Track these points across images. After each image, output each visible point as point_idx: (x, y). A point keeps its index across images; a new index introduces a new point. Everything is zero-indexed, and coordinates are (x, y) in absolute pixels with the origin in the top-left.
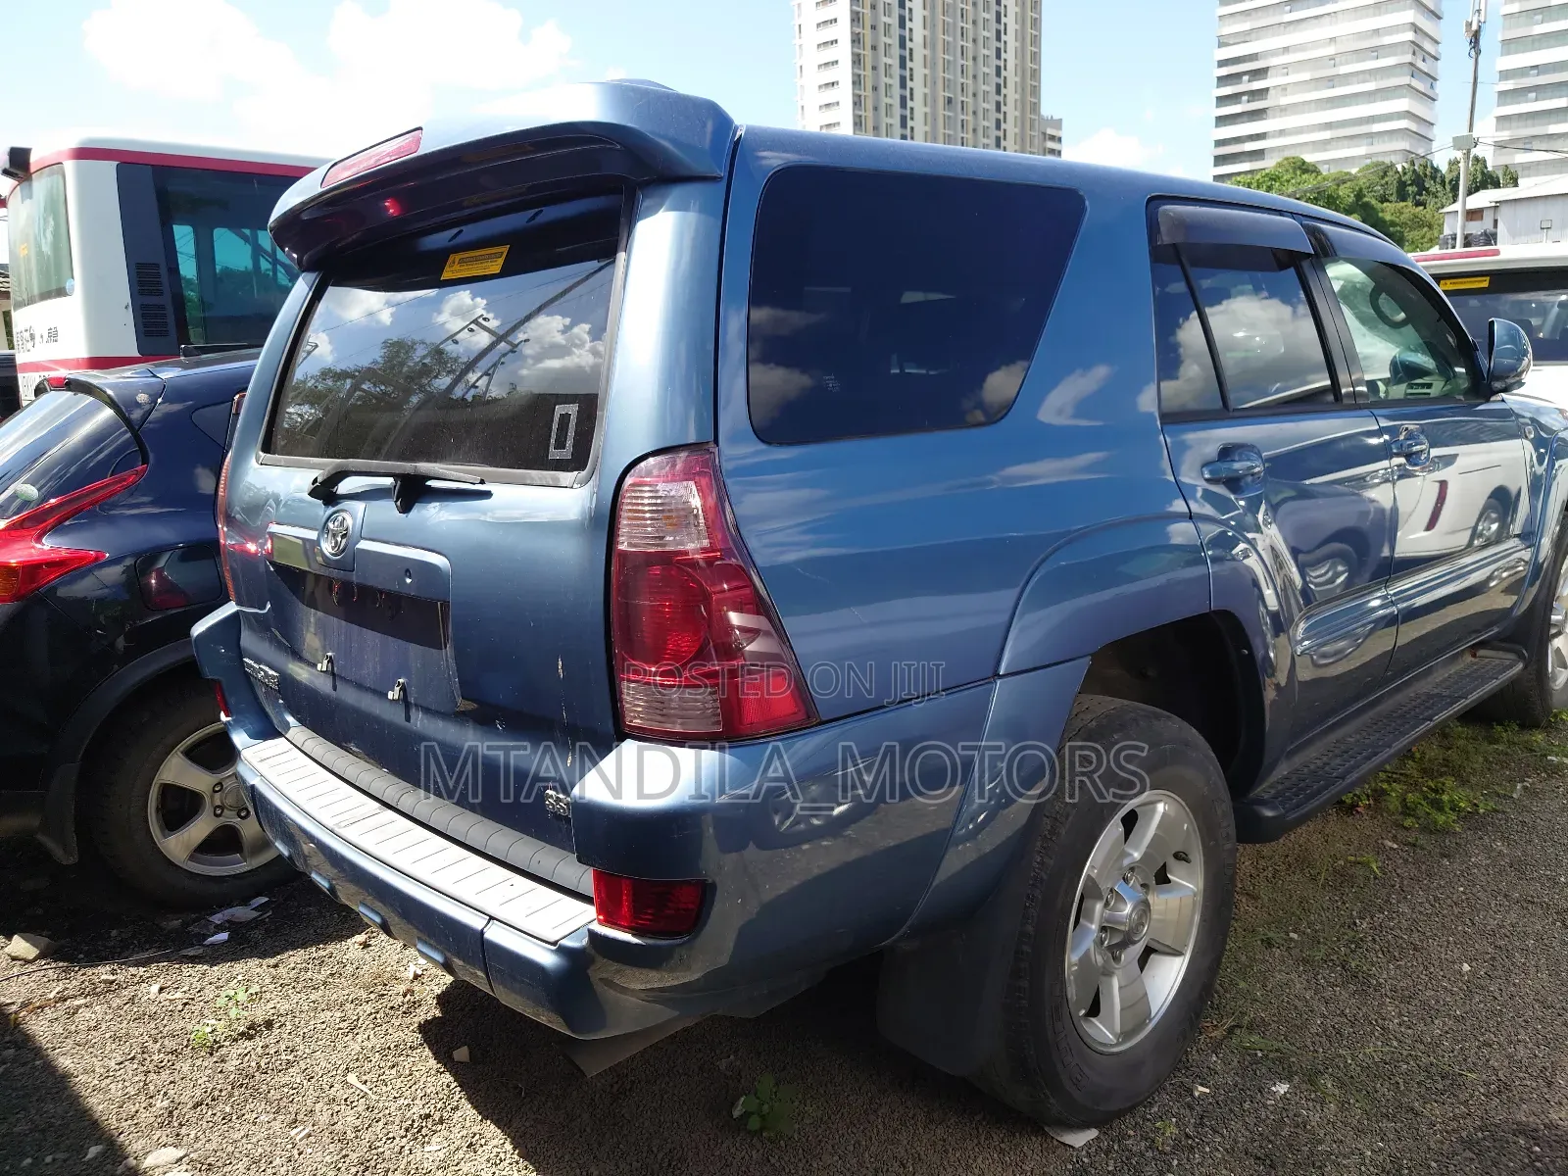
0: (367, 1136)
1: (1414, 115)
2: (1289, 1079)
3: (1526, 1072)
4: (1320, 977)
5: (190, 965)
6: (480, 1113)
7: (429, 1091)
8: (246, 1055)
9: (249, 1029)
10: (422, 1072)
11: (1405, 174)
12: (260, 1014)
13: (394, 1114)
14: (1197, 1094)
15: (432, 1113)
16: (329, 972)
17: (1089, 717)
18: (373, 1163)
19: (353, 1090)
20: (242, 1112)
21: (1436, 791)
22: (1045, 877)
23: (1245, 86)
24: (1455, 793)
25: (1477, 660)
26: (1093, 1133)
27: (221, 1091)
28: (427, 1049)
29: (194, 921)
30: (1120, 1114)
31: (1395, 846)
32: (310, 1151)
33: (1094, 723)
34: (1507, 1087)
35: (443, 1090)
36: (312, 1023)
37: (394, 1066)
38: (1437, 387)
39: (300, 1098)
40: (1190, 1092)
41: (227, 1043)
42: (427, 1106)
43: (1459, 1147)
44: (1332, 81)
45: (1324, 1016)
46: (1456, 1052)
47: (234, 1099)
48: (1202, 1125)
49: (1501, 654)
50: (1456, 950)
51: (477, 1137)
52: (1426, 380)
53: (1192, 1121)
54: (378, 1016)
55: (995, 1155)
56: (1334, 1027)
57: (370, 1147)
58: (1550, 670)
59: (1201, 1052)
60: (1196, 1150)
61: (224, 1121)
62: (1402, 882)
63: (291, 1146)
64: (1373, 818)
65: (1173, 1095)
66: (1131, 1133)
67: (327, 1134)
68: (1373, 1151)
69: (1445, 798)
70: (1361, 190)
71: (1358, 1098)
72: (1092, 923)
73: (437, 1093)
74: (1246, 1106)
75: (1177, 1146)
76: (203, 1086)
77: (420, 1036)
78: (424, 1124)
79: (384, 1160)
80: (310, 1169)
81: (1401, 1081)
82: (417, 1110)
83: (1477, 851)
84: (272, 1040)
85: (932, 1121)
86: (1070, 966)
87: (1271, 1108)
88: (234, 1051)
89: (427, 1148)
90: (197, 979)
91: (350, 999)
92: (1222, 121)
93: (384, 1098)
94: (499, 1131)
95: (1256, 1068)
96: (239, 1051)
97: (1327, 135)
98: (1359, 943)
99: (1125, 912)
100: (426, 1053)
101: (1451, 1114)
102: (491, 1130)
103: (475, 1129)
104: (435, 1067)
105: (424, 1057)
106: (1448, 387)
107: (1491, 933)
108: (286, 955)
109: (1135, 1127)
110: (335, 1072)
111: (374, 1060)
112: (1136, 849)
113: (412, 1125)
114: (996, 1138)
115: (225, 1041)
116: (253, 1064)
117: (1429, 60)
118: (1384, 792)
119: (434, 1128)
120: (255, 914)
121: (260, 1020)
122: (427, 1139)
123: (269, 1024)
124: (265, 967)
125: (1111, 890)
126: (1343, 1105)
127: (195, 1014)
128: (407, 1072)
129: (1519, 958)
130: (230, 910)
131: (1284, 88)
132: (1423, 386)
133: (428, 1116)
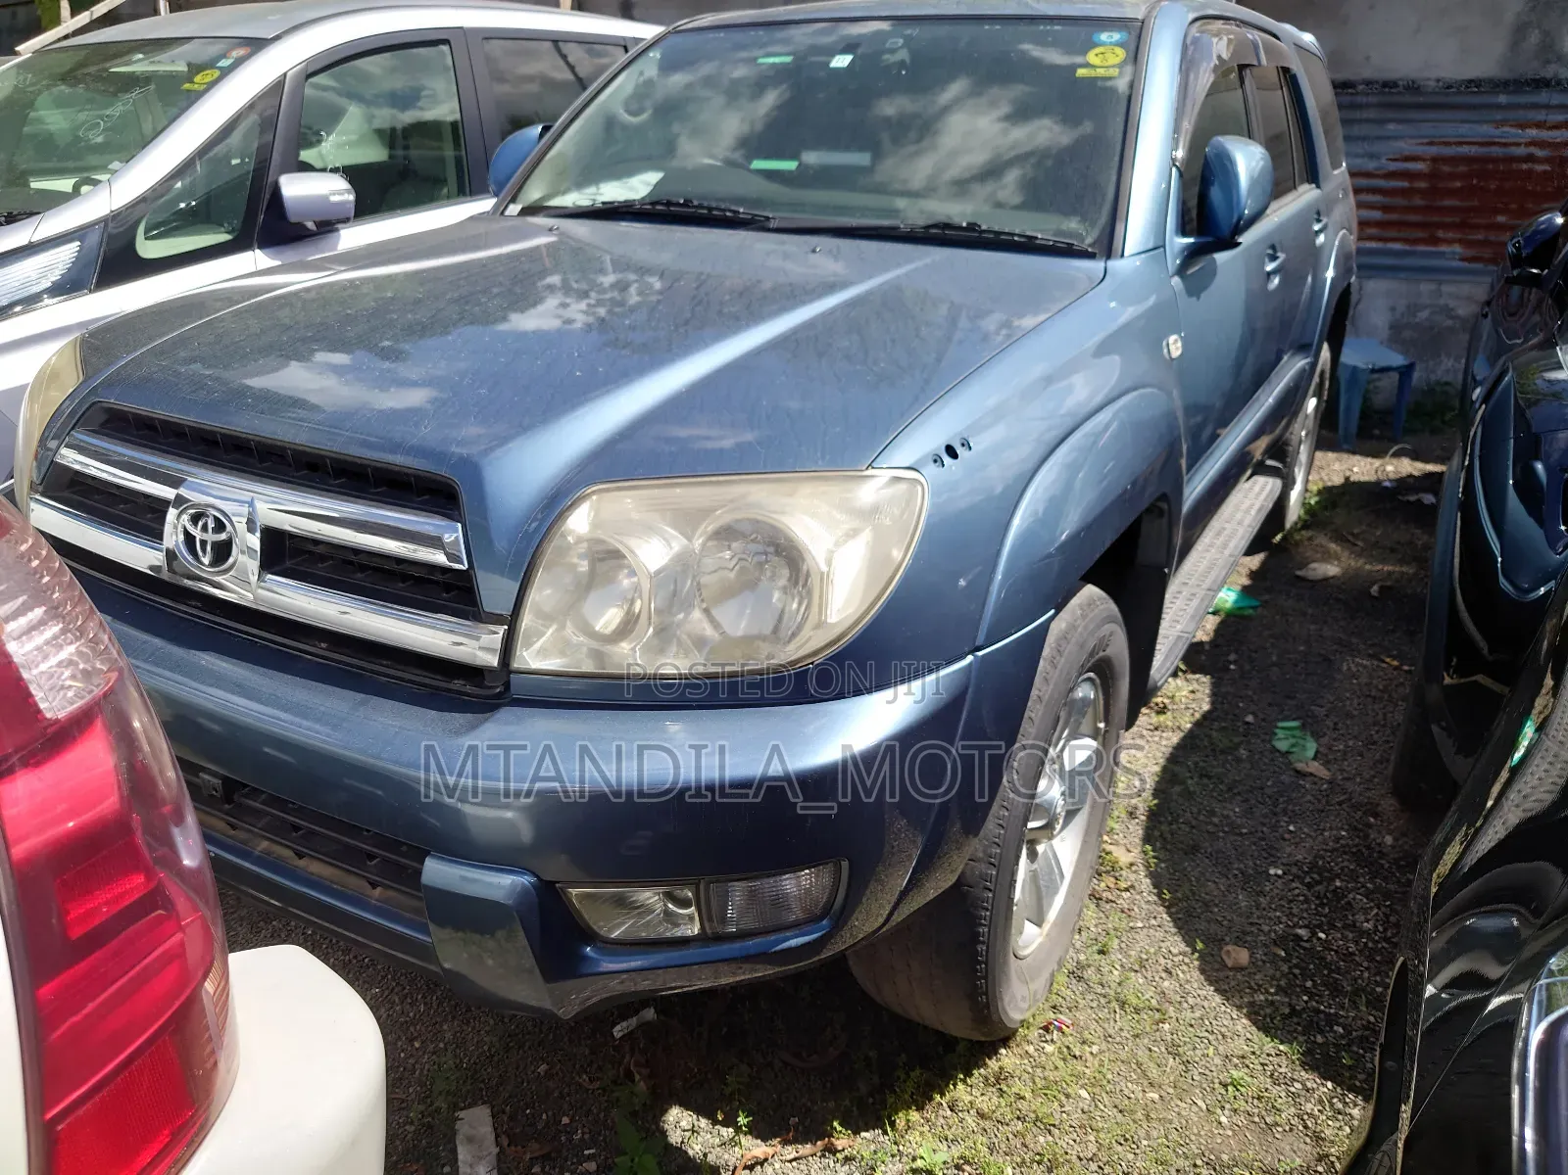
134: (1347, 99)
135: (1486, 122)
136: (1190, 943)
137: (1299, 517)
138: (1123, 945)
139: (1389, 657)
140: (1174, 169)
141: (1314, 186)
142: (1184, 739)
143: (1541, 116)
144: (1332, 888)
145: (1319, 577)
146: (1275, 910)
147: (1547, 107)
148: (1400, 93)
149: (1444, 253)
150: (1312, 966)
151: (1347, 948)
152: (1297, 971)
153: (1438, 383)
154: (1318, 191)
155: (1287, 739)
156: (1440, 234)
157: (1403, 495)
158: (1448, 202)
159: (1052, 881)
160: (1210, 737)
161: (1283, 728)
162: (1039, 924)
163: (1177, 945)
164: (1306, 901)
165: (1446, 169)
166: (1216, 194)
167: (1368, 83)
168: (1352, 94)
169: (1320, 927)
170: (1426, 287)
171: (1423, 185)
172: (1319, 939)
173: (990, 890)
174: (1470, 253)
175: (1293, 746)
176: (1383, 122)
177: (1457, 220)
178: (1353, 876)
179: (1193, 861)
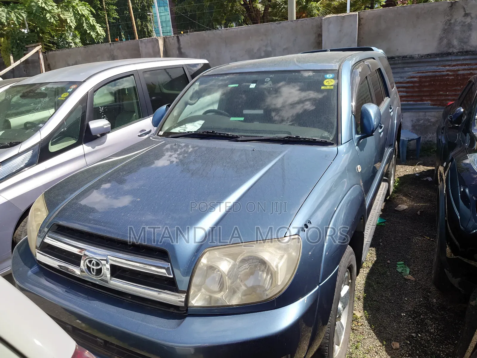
134: (392, 62)
135: (433, 66)
136: (382, 342)
137: (393, 190)
138: (362, 345)
139: (426, 236)
140: (353, 115)
141: (388, 97)
142: (370, 270)
143: (450, 63)
144: (420, 318)
145: (402, 210)
146: (405, 328)
147: (451, 60)
148: (408, 59)
149: (425, 104)
150: (418, 346)
151: (427, 338)
152: (414, 348)
153: (428, 141)
154: (390, 99)
155: (400, 268)
156: (424, 98)
157: (422, 178)
158: (425, 89)
159: (341, 331)
160: (378, 269)
161: (399, 264)
162: (338, 345)
163: (378, 343)
164: (413, 324)
165: (424, 80)
166: (365, 121)
167: (398, 57)
168: (394, 60)
169: (418, 332)
170: (421, 114)
171: (417, 85)
172: (419, 336)
173: (327, 347)
174: (433, 103)
175: (403, 270)
176: (403, 68)
177: (428, 94)
178: (426, 314)
179: (379, 313)
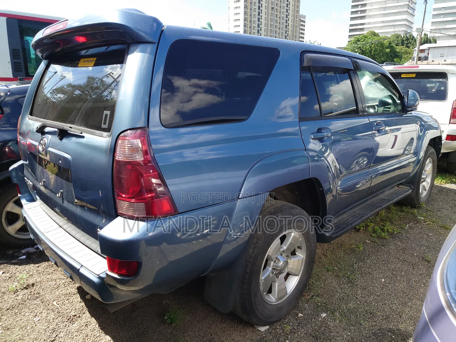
0: (56, 321)
1: (408, 20)
2: (327, 312)
3: (395, 313)
4: (341, 281)
5: (13, 265)
6: (91, 315)
7: (76, 308)
8: (25, 294)
9: (27, 286)
10: (76, 302)
11: (404, 37)
12: (31, 282)
13: (65, 314)
14: (299, 316)
15: (77, 315)
16: (54, 269)
17: (272, 208)
18: (56, 329)
19: (55, 306)
20: (21, 312)
21: (384, 226)
22: (254, 256)
23: (360, 9)
24: (389, 227)
25: (399, 188)
26: (267, 327)
27: (15, 305)
28: (78, 295)
29: (17, 252)
30: (276, 322)
31: (369, 242)
32: (39, 325)
33: (273, 210)
34: (388, 317)
35: (81, 308)
36: (46, 285)
37: (68, 300)
38: (392, 109)
39: (39, 308)
40: (297, 315)
41: (20, 290)
42: (76, 312)
43: (371, 335)
44: (385, 8)
45: (340, 293)
46: (375, 306)
47: (19, 308)
48: (299, 326)
49: (405, 187)
50: (381, 275)
51: (89, 322)
52: (389, 106)
53: (296, 324)
54: (66, 284)
55: (238, 333)
56: (342, 297)
57: (57, 324)
58: (420, 192)
59: (303, 303)
60: (296, 333)
61: (15, 315)
62: (369, 253)
63: (34, 323)
64: (364, 233)
65: (292, 316)
66: (278, 327)
67: (44, 320)
68: (347, 336)
69: (385, 228)
70: (390, 42)
71: (345, 319)
72: (270, 267)
73: (79, 309)
74: (313, 320)
75: (291, 332)
76: (10, 304)
77: (77, 291)
78: (74, 318)
79: (60, 329)
80: (37, 331)
81: (358, 314)
82: (73, 313)
83: (392, 245)
84: (33, 290)
85: (222, 322)
86: (261, 280)
87: (320, 321)
88: (21, 293)
89: (74, 325)
90: (14, 270)
91: (58, 278)
92: (352, 19)
93: (63, 309)
94: (96, 321)
95: (318, 309)
96: (23, 293)
97: (382, 25)
98: (353, 271)
99: (280, 264)
100: (78, 296)
101: (371, 325)
102: (93, 320)
103: (89, 320)
104: (80, 300)
105: (77, 297)
106: (395, 109)
107: (392, 270)
108: (42, 264)
109: (280, 325)
110: (50, 301)
111: (62, 298)
112: (285, 246)
113: (70, 318)
114: (239, 327)
115: (19, 290)
116: (26, 297)
117: (413, 4)
118: (368, 226)
119: (77, 319)
120: (35, 250)
121: (31, 284)
122: (74, 322)
123: (33, 285)
124: (35, 267)
125: (277, 258)
126: (341, 321)
127: (12, 281)
128: (71, 302)
129: (399, 278)
130: (28, 249)
131: (371, 10)
132: (388, 108)
133: (75, 315)
